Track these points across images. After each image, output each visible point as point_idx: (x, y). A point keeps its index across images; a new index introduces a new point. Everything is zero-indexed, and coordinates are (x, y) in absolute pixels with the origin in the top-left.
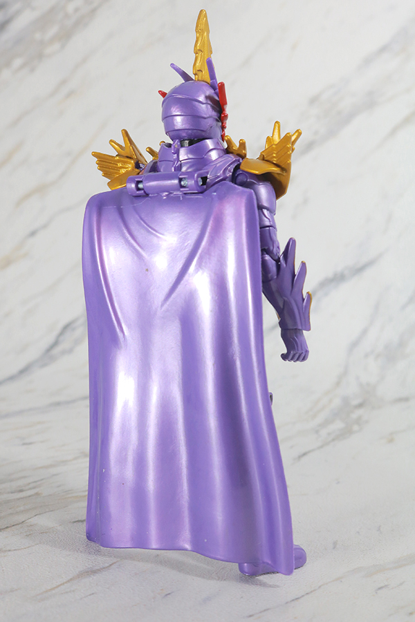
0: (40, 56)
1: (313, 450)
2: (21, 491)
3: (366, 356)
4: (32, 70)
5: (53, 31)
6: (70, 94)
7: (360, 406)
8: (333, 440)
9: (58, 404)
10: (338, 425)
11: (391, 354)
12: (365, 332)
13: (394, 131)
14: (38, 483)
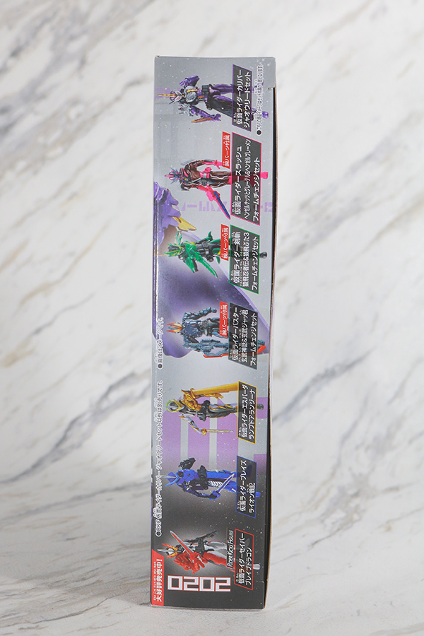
0: (44, 159)
1: (323, 539)
2: (84, 579)
3: (357, 447)
4: (36, 173)
5: (56, 135)
6: (73, 196)
7: (356, 495)
8: (339, 530)
9: (79, 498)
10: (339, 515)
11: (380, 446)
12: (355, 425)
13: (380, 235)
14: (95, 572)
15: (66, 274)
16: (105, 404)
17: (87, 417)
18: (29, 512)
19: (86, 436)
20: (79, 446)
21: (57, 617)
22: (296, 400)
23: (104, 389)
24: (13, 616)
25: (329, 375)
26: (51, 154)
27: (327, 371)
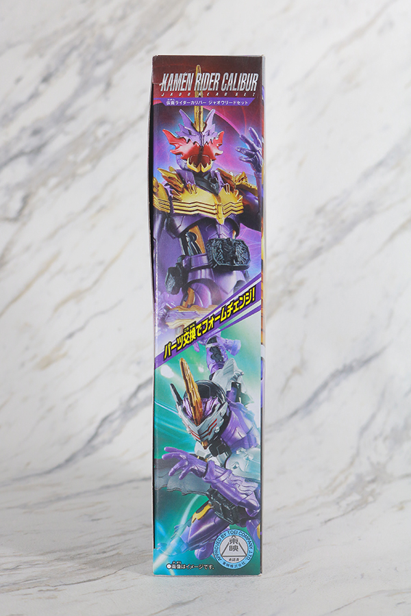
15: (96, 282)
16: (134, 403)
17: (117, 414)
18: (59, 499)
19: (117, 432)
20: (110, 441)
21: (76, 582)
22: (316, 394)
23: (133, 388)
24: (34, 581)
25: (347, 370)
26: (80, 171)
27: (345, 366)
